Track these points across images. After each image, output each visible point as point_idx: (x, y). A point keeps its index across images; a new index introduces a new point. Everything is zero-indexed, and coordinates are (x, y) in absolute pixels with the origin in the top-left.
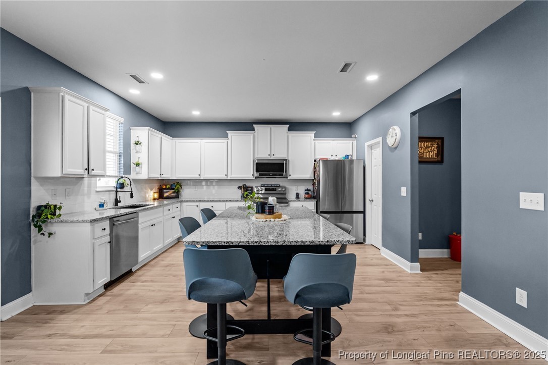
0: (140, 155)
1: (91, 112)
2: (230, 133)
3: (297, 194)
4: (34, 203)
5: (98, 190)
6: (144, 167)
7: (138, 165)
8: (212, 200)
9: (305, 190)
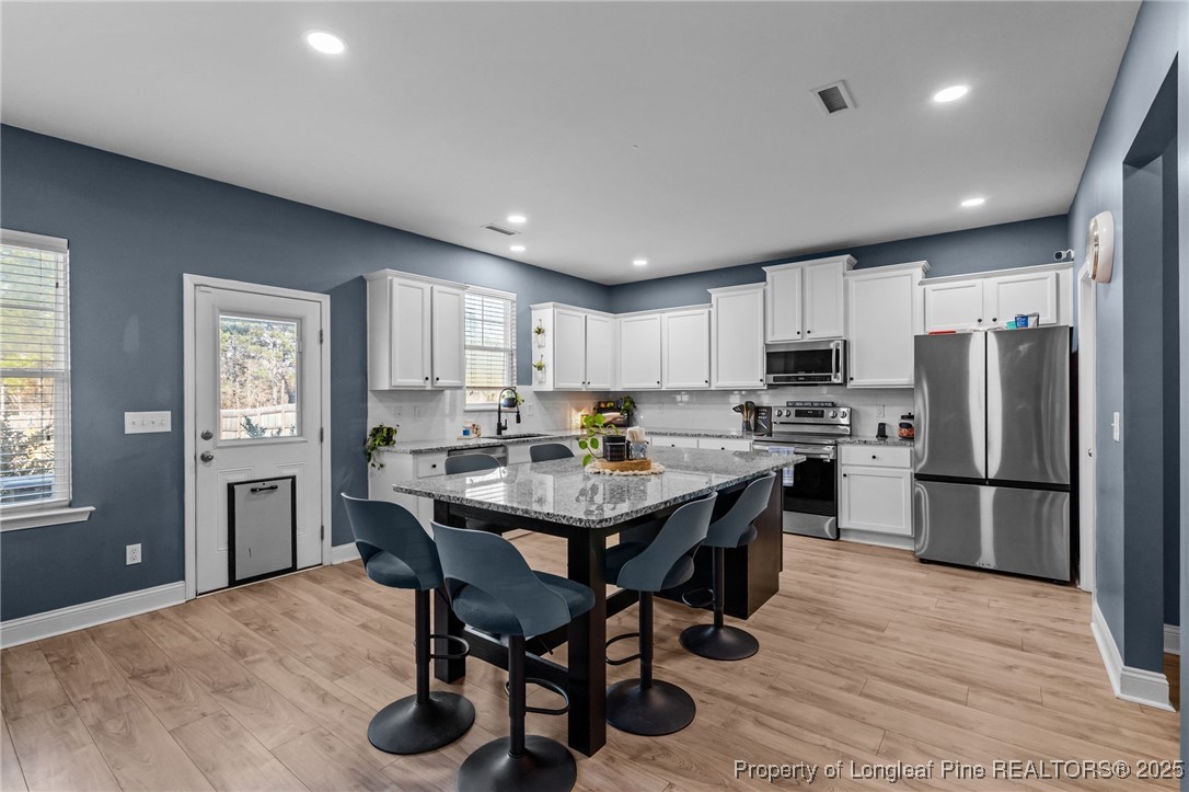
0: (543, 351)
1: (436, 296)
2: (715, 293)
3: (882, 427)
4: (371, 425)
5: (467, 408)
6: (549, 370)
7: (540, 368)
8: (673, 432)
9: (903, 417)
